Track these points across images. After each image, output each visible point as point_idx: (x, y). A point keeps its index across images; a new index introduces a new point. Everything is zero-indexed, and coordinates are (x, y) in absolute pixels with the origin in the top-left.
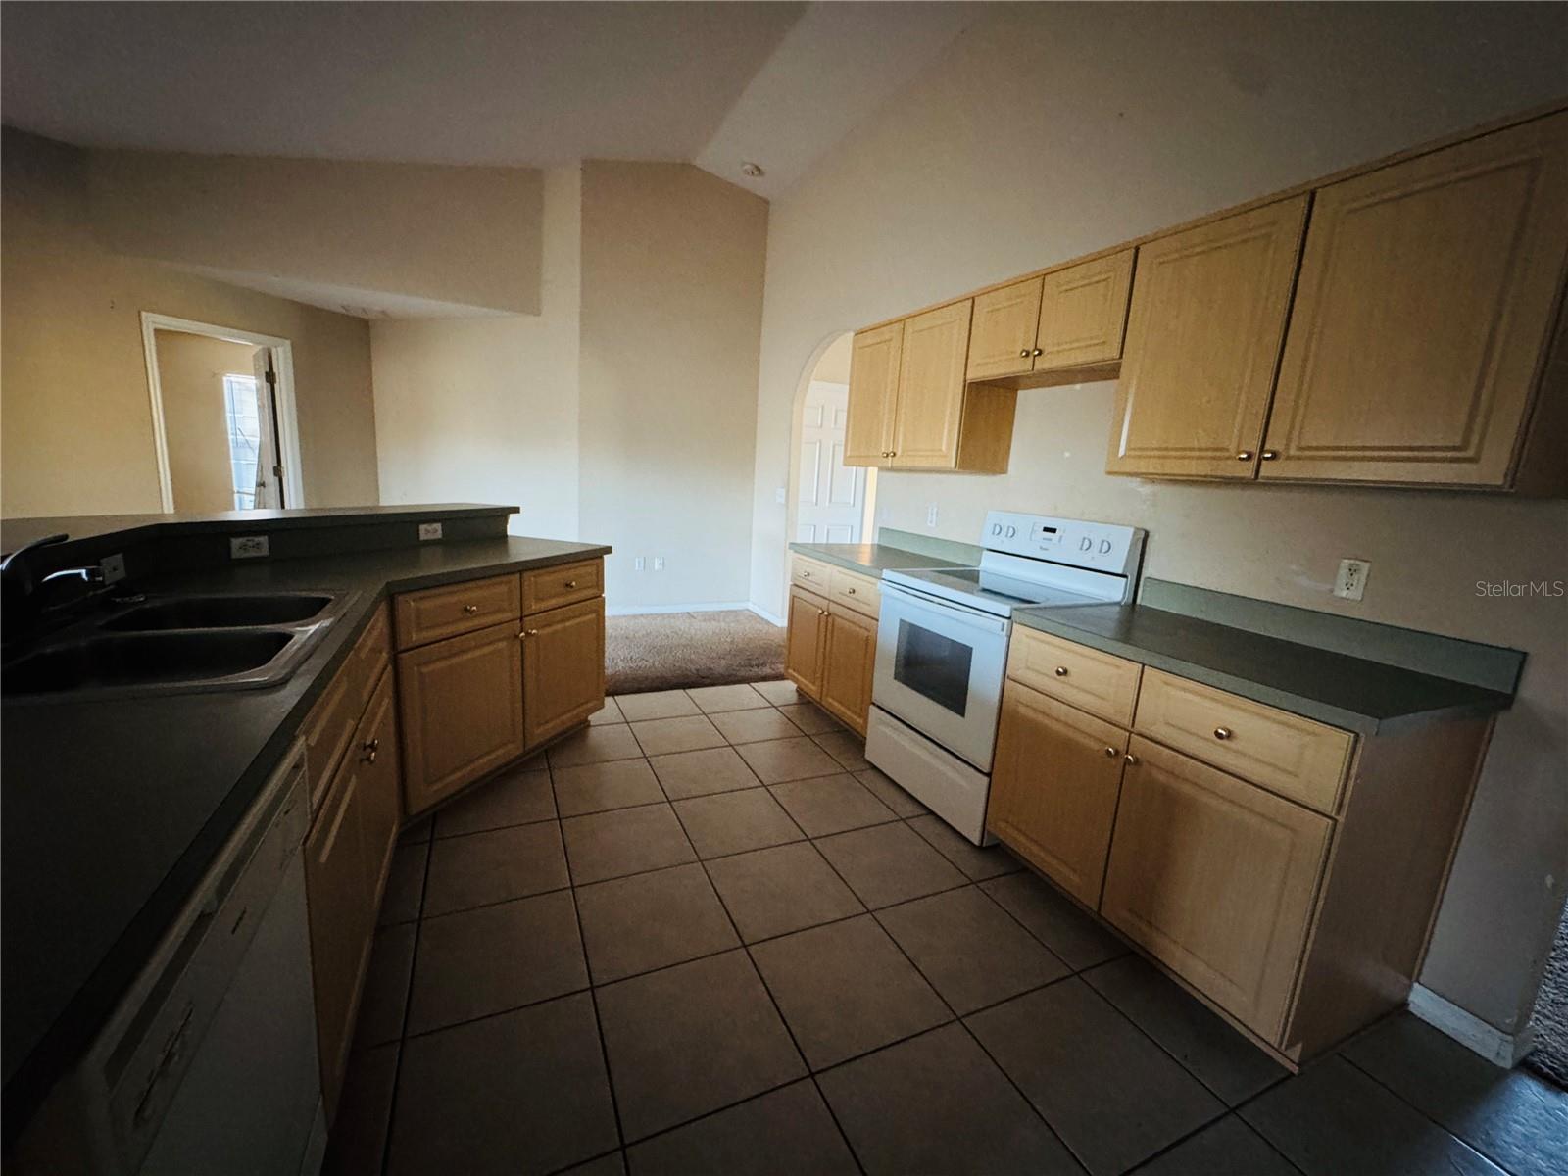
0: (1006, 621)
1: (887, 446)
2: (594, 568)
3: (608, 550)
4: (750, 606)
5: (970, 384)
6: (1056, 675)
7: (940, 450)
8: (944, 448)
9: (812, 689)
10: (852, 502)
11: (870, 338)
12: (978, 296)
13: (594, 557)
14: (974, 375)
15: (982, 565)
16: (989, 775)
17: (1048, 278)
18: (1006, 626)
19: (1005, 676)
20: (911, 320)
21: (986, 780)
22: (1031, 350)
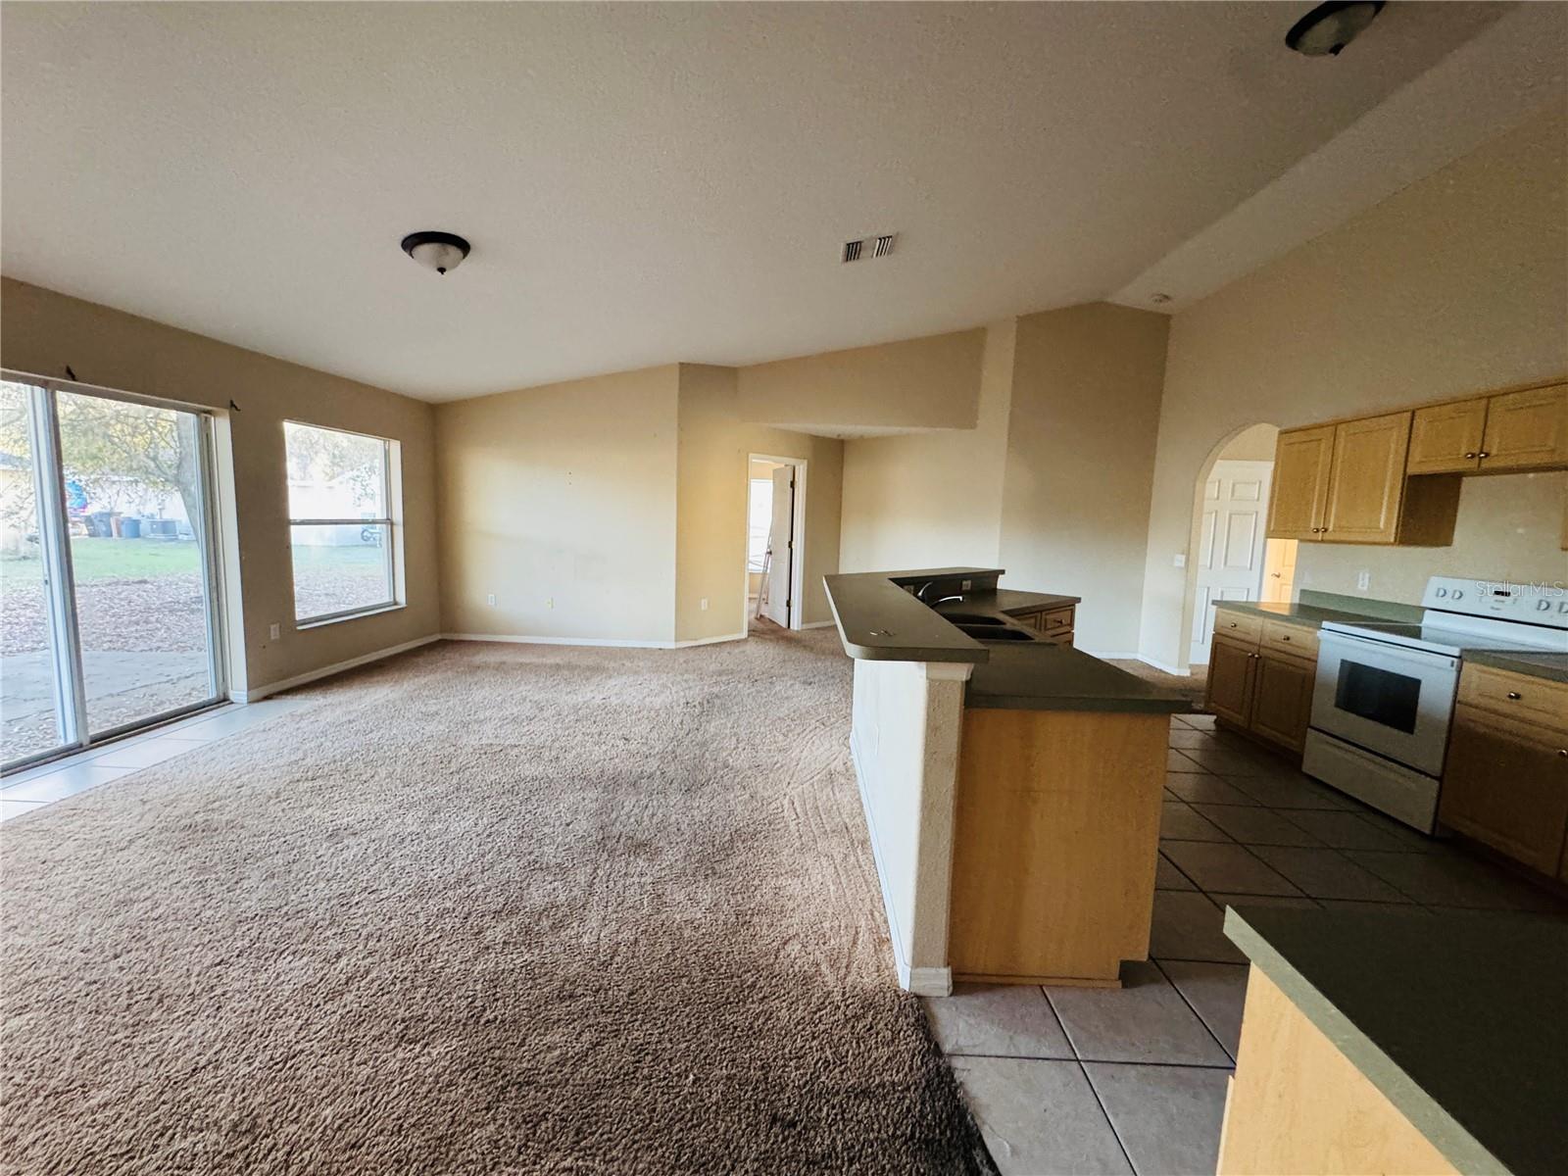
0: (1455, 660)
1: (1317, 522)
2: (1070, 612)
3: (1078, 600)
4: (1140, 657)
5: (1410, 477)
6: (1508, 699)
7: (1379, 528)
8: (1382, 525)
9: (1239, 719)
10: (1249, 566)
11: (1296, 437)
12: (1418, 409)
13: (1068, 605)
14: (1412, 470)
15: (1423, 622)
16: (1440, 779)
17: (1493, 400)
18: (1455, 664)
19: (1455, 701)
20: (1344, 426)
21: (1436, 784)
22: (1477, 453)
